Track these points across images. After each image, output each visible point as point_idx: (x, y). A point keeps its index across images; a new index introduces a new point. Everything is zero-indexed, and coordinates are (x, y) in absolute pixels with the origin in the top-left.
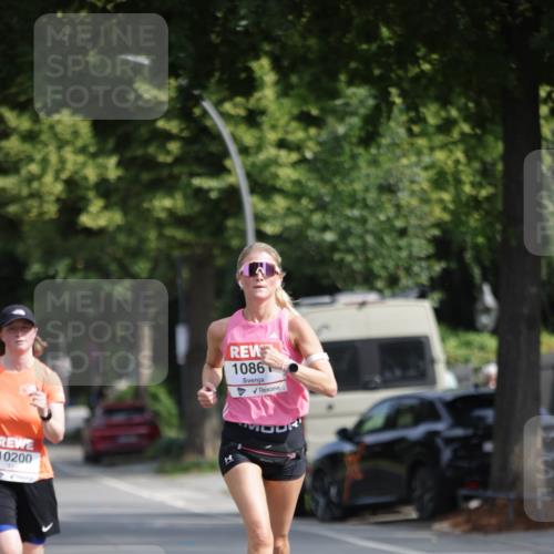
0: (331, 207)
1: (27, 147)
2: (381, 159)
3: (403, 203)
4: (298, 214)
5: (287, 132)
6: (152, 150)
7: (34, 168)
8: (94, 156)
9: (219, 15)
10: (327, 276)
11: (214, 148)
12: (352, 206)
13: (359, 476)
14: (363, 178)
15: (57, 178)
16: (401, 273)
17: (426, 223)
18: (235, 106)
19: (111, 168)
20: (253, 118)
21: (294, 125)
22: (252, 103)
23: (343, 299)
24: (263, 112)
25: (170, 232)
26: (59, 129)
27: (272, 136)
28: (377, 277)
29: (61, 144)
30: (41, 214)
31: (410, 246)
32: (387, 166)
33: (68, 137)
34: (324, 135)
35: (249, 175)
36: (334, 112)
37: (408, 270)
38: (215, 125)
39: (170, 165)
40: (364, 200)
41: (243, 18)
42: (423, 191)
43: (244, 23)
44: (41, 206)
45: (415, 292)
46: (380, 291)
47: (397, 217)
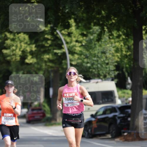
0: (89, 57)
1: (12, 43)
2: (102, 45)
3: (108, 56)
4: (81, 59)
5: (78, 38)
6: (44, 43)
7: (14, 48)
8: (29, 45)
9: (61, 8)
10: (88, 75)
11: (59, 42)
12: (95, 57)
13: (96, 127)
14: (97, 50)
15: (20, 50)
16: (107, 74)
17: (113, 61)
18: (65, 31)
19: (33, 48)
20: (69, 35)
21: (80, 36)
22: (69, 31)
23: (92, 81)
24: (72, 33)
25: (48, 64)
26: (20, 38)
27: (74, 39)
28: (101, 75)
29: (21, 42)
30: (16, 60)
31: (109, 67)
32: (103, 47)
33: (22, 40)
34: (87, 39)
35: (68, 49)
36: (90, 33)
37: (109, 74)
38: (60, 37)
39: (48, 47)
40: (98, 55)
41: (67, 9)
42: (113, 53)
43: (67, 10)
44: (16, 58)
45: (111, 79)
46: (102, 79)
47: (106, 60)
